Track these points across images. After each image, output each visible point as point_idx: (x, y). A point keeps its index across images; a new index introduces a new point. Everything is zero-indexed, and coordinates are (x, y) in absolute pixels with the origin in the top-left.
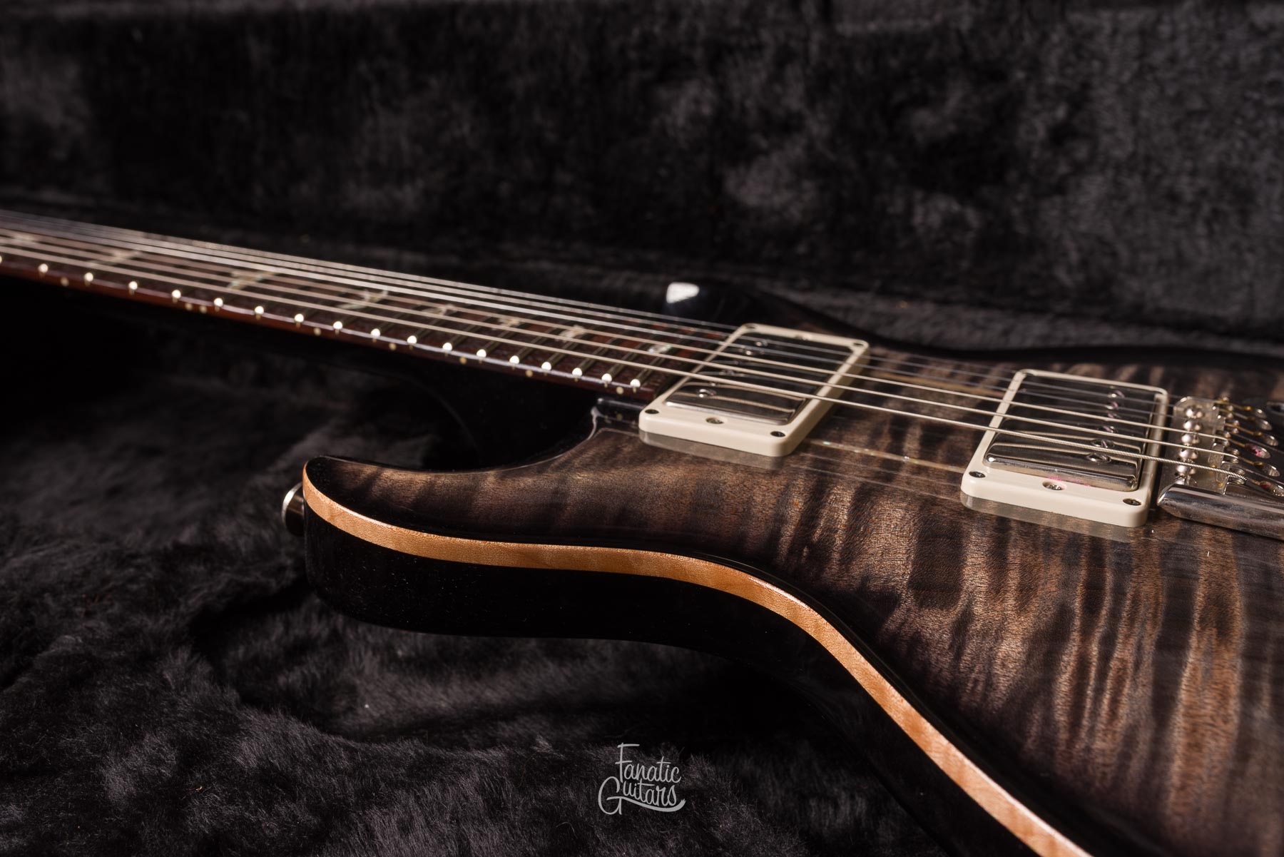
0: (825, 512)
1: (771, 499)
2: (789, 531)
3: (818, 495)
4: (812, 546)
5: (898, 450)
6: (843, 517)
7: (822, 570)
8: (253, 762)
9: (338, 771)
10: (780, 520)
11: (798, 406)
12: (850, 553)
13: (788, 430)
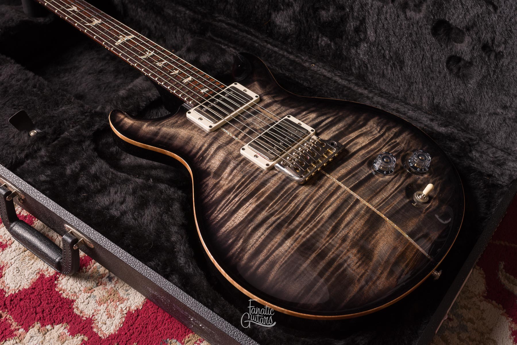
0: (209, 149)
1: (201, 143)
2: (201, 152)
3: (210, 145)
4: (203, 157)
5: (237, 136)
6: (212, 152)
7: (201, 164)
8: (93, 172)
9: (108, 178)
10: (200, 149)
11: (219, 119)
12: (208, 161)
13: (214, 125)
